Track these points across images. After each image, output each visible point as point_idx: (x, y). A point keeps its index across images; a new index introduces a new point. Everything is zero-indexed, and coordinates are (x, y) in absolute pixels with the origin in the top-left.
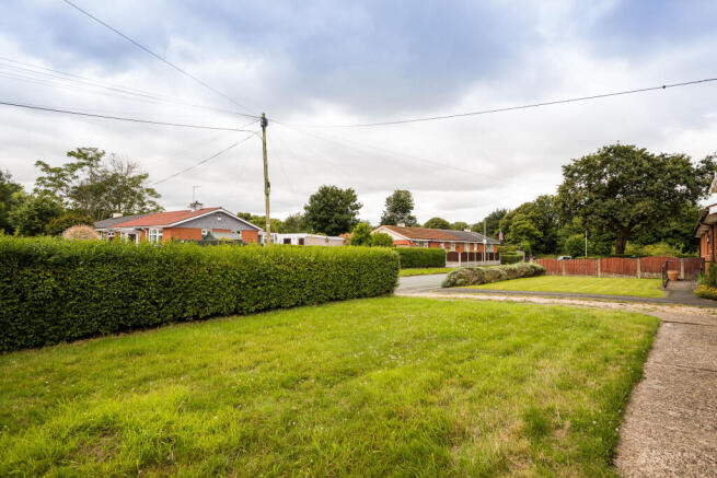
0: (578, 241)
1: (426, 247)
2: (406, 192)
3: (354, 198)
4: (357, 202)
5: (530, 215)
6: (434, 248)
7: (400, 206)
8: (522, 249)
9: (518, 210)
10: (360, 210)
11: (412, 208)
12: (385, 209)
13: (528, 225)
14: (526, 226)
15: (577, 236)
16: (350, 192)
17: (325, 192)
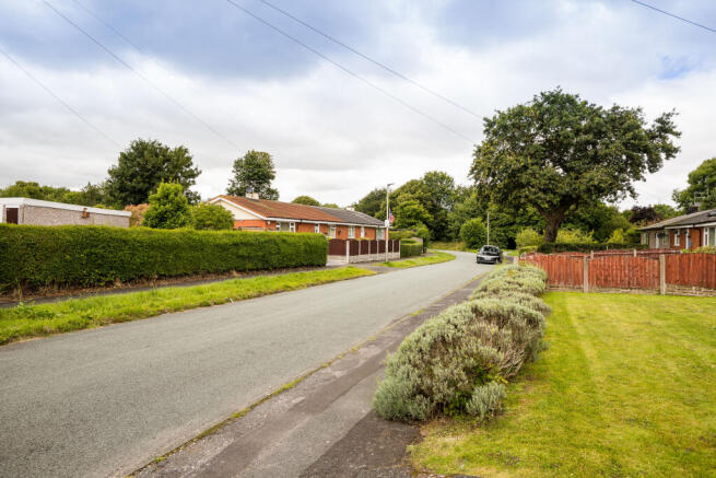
0: (476, 226)
1: (292, 231)
2: (265, 155)
3: (188, 162)
4: (192, 168)
5: (417, 195)
6: (305, 233)
7: (255, 173)
8: (418, 236)
9: (403, 188)
10: (196, 179)
11: (273, 178)
12: (233, 176)
13: (417, 206)
14: (416, 207)
15: (474, 220)
16: (181, 151)
17: (141, 149)
